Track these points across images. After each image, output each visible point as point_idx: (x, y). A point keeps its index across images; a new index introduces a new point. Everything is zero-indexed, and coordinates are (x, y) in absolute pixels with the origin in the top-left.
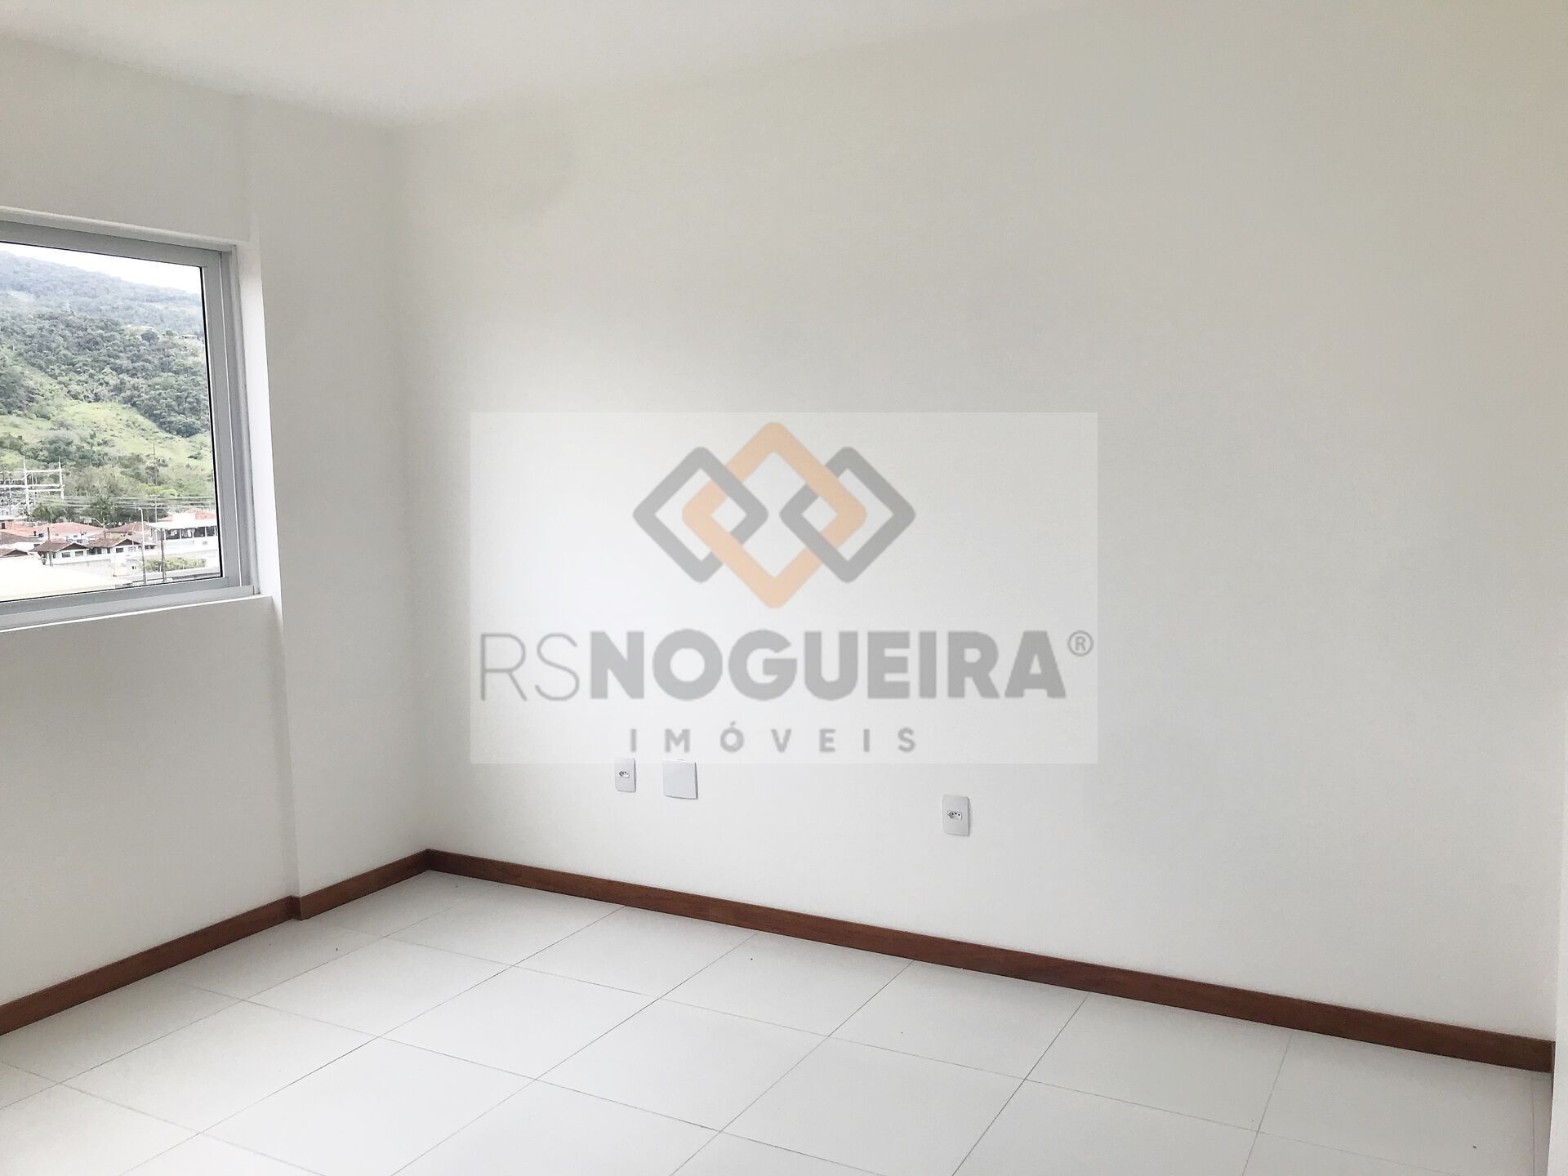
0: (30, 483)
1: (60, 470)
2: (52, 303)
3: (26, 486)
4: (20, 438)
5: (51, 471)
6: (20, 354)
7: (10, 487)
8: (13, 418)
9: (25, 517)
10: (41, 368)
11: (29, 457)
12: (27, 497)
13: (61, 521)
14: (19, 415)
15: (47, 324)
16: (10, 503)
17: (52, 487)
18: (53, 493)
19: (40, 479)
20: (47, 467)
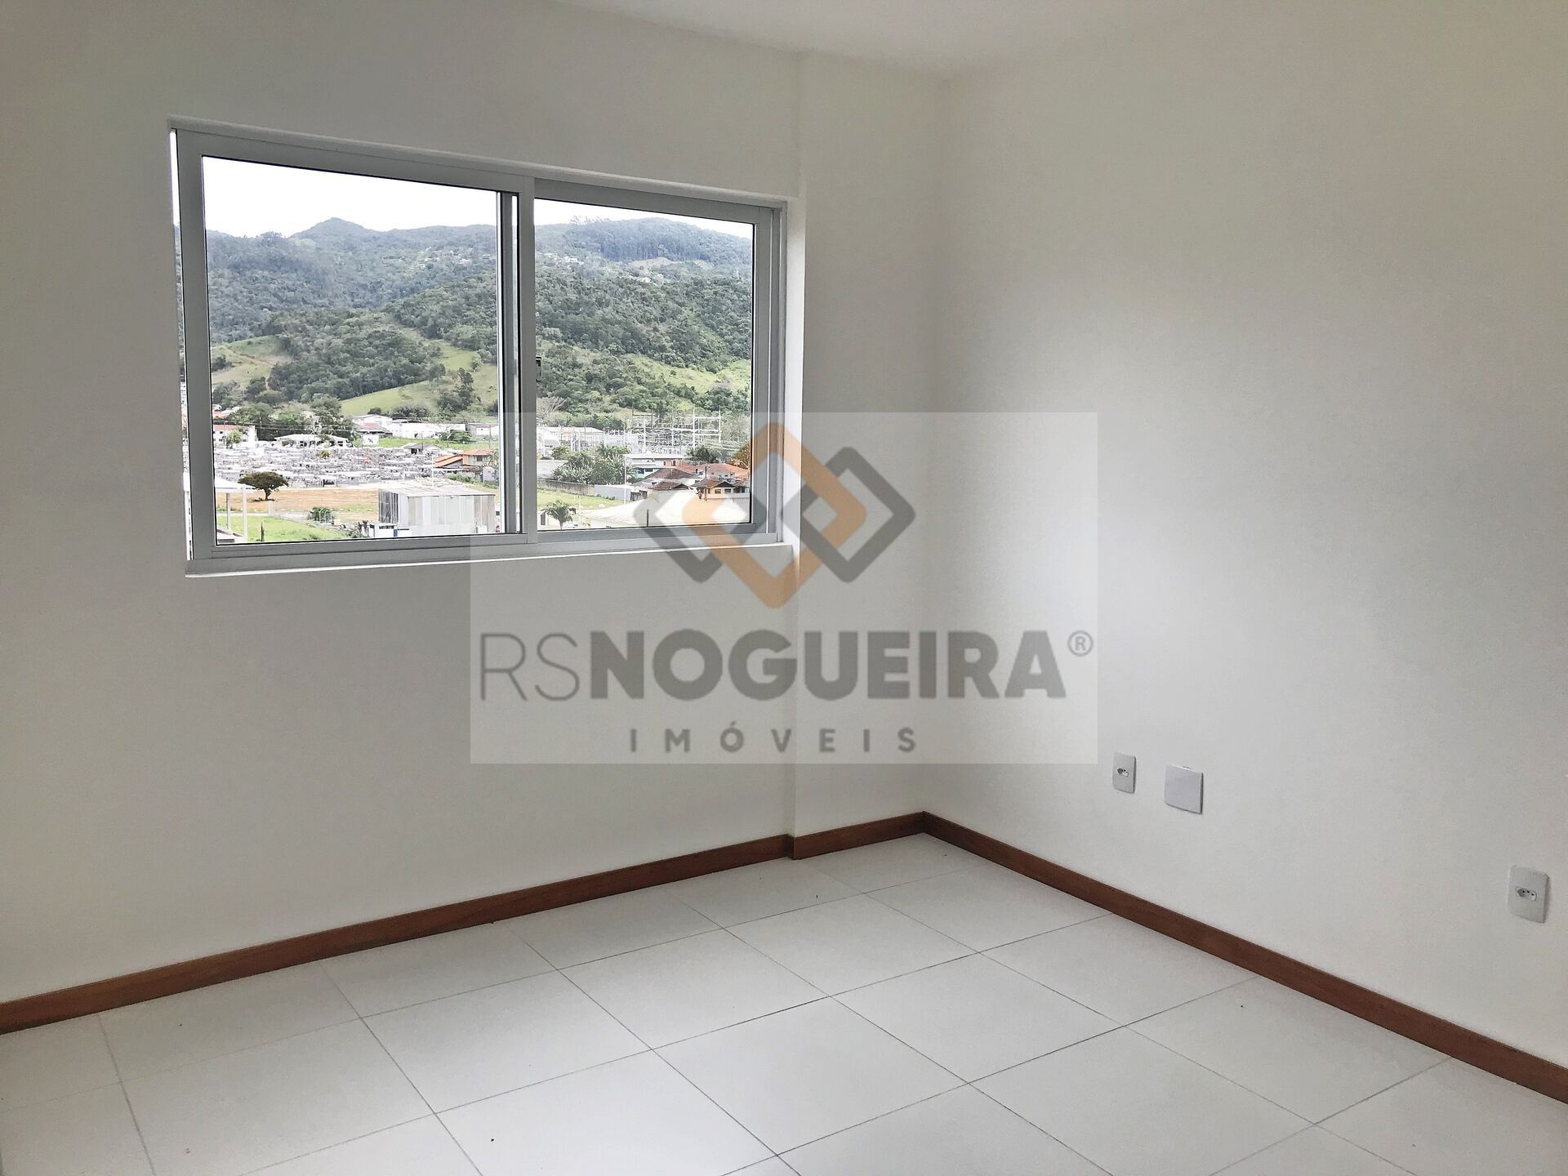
0: (696, 428)
1: (720, 417)
2: (726, 271)
3: (694, 430)
4: (693, 388)
5: (713, 418)
6: (699, 316)
7: (682, 430)
8: (689, 371)
9: (691, 457)
10: (712, 327)
11: (698, 405)
12: (694, 440)
13: (717, 462)
14: (693, 369)
15: (720, 289)
16: (681, 444)
17: (713, 432)
18: (713, 437)
19: (704, 425)
20: (710, 415)
